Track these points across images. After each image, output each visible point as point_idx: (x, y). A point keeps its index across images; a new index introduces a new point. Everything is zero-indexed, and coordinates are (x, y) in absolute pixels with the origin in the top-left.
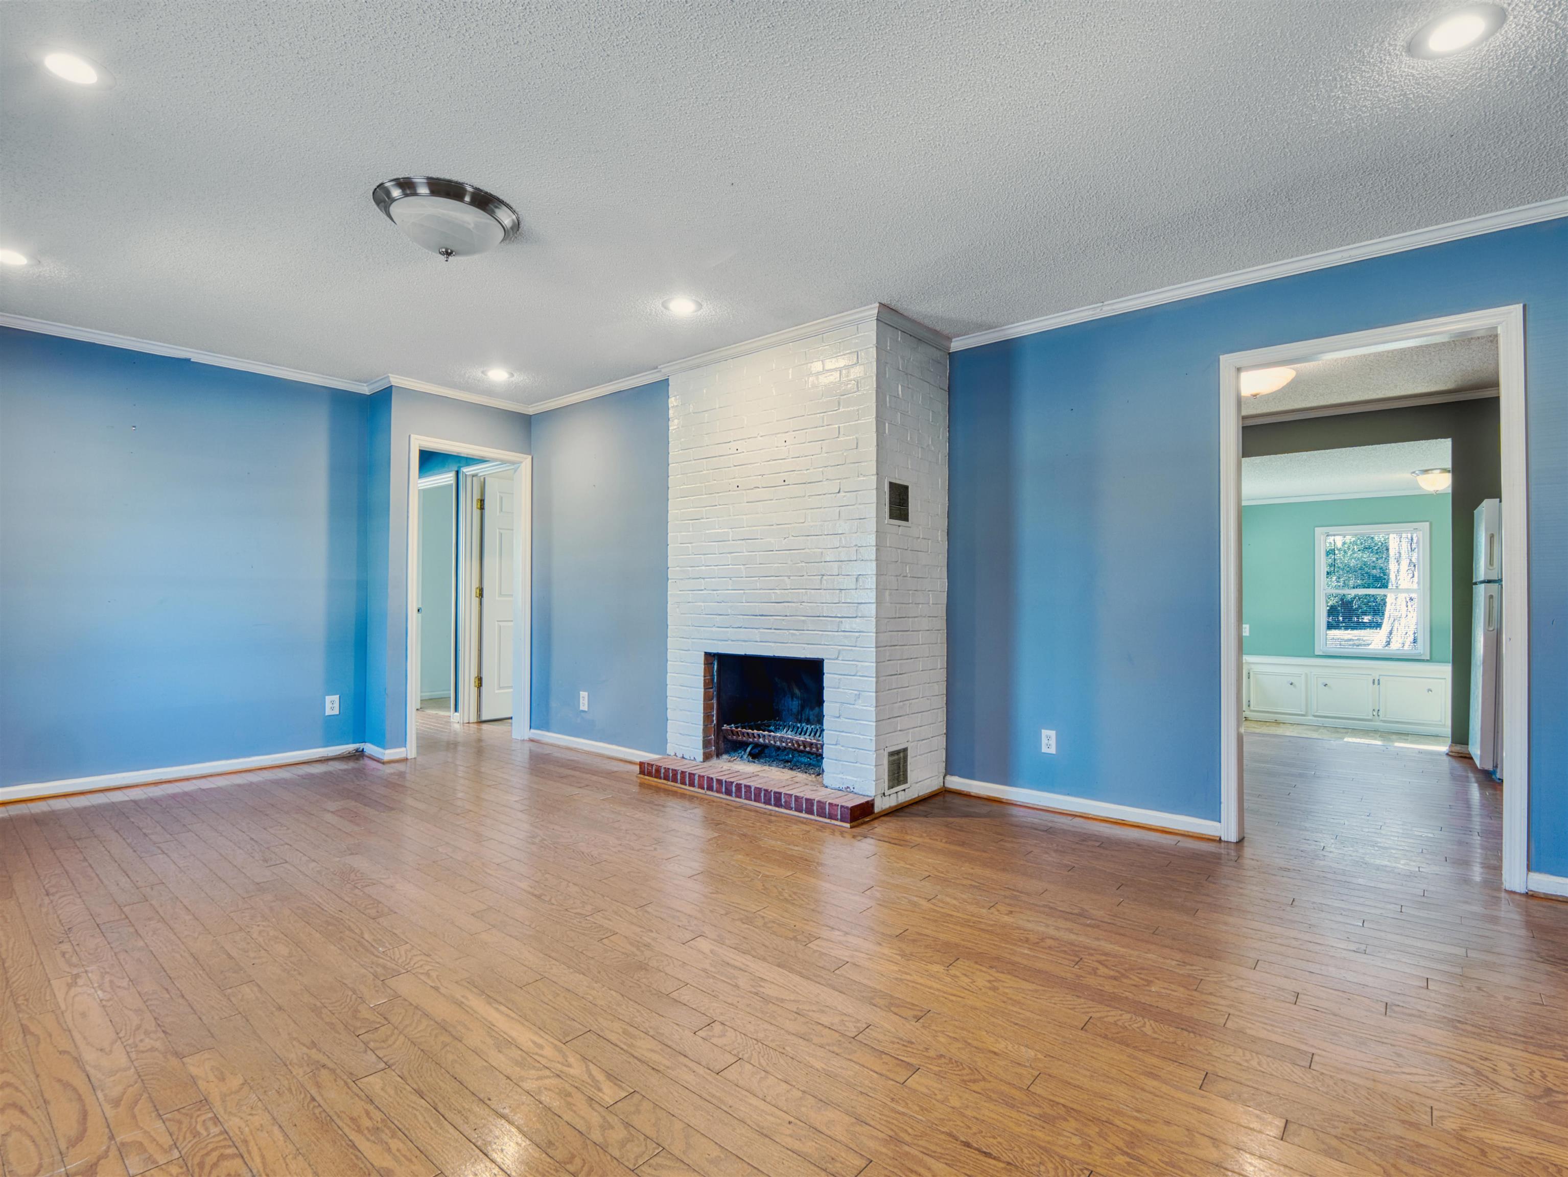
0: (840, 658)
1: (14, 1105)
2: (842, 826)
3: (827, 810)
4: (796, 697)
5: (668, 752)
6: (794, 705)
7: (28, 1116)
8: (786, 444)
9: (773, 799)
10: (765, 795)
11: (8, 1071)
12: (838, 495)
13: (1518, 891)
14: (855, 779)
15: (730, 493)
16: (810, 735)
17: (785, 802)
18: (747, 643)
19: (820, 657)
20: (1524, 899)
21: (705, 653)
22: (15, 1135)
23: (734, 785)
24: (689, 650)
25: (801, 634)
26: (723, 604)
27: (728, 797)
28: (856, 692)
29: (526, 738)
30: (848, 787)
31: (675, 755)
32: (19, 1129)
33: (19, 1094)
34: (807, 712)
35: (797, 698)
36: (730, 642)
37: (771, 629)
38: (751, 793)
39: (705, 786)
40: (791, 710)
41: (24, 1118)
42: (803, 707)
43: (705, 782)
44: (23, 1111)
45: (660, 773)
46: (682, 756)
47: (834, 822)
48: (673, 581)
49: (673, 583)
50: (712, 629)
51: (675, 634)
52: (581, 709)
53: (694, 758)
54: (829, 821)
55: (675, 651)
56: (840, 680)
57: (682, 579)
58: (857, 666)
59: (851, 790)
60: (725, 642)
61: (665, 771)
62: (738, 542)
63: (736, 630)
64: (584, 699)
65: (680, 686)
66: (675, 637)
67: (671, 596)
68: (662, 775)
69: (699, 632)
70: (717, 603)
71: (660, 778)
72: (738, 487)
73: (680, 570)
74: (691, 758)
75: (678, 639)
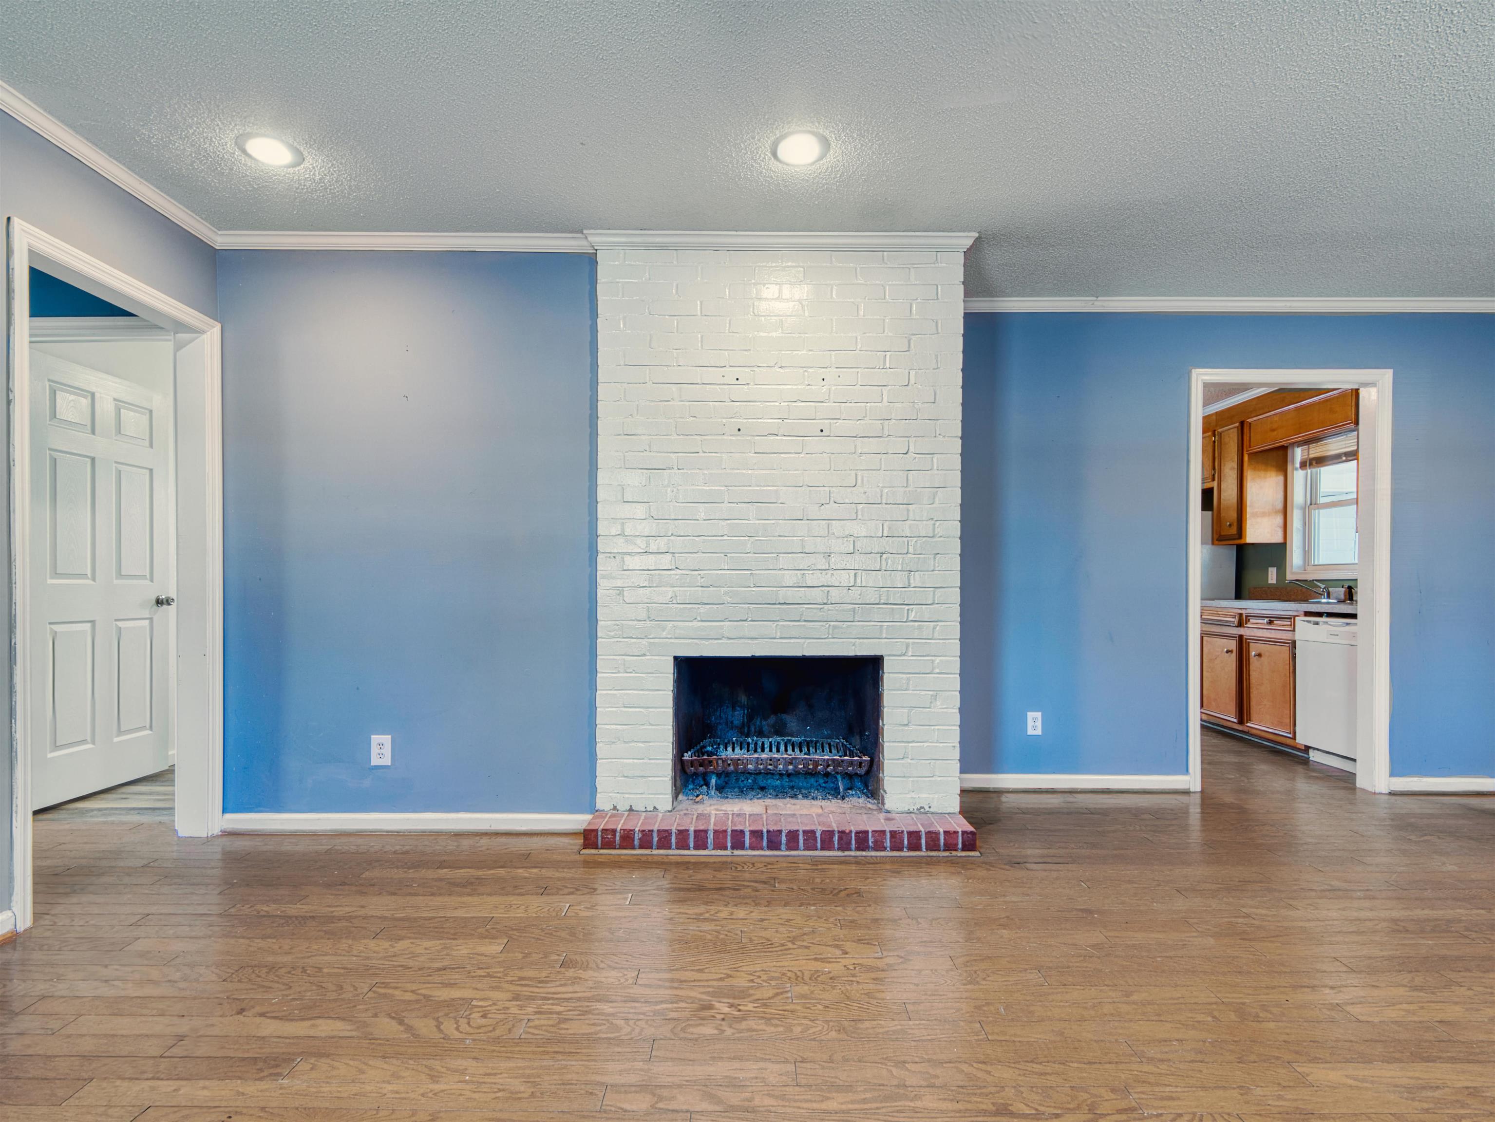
0: (910, 654)
2: (969, 856)
3: (942, 841)
4: (741, 707)
5: (599, 806)
6: (738, 716)
8: (824, 383)
9: (853, 842)
10: (840, 838)
12: (905, 456)
13: (1384, 792)
14: (931, 796)
15: (725, 437)
16: (786, 750)
17: (875, 842)
18: (756, 641)
19: (878, 653)
20: (1387, 797)
21: (676, 658)
23: (784, 834)
24: (644, 655)
25: (848, 627)
26: (711, 589)
27: (776, 852)
28: (931, 693)
29: (217, 831)
30: (922, 808)
31: (615, 808)
34: (758, 723)
35: (743, 707)
36: (724, 641)
39: (729, 845)
40: (732, 722)
42: (751, 718)
43: (729, 838)
45: (633, 841)
46: (628, 808)
47: (954, 853)
48: (609, 555)
49: (608, 559)
50: (690, 624)
51: (612, 634)
52: (373, 764)
53: (655, 808)
54: (947, 854)
55: (612, 657)
56: (908, 679)
57: (629, 554)
58: (933, 661)
59: (927, 809)
60: (716, 641)
61: (643, 835)
62: (740, 505)
63: (736, 623)
64: (381, 746)
65: (625, 707)
66: (613, 637)
67: (604, 577)
68: (636, 842)
69: (664, 629)
70: (701, 589)
71: (633, 848)
72: (739, 430)
73: (623, 541)
74: (648, 809)
75: (619, 640)
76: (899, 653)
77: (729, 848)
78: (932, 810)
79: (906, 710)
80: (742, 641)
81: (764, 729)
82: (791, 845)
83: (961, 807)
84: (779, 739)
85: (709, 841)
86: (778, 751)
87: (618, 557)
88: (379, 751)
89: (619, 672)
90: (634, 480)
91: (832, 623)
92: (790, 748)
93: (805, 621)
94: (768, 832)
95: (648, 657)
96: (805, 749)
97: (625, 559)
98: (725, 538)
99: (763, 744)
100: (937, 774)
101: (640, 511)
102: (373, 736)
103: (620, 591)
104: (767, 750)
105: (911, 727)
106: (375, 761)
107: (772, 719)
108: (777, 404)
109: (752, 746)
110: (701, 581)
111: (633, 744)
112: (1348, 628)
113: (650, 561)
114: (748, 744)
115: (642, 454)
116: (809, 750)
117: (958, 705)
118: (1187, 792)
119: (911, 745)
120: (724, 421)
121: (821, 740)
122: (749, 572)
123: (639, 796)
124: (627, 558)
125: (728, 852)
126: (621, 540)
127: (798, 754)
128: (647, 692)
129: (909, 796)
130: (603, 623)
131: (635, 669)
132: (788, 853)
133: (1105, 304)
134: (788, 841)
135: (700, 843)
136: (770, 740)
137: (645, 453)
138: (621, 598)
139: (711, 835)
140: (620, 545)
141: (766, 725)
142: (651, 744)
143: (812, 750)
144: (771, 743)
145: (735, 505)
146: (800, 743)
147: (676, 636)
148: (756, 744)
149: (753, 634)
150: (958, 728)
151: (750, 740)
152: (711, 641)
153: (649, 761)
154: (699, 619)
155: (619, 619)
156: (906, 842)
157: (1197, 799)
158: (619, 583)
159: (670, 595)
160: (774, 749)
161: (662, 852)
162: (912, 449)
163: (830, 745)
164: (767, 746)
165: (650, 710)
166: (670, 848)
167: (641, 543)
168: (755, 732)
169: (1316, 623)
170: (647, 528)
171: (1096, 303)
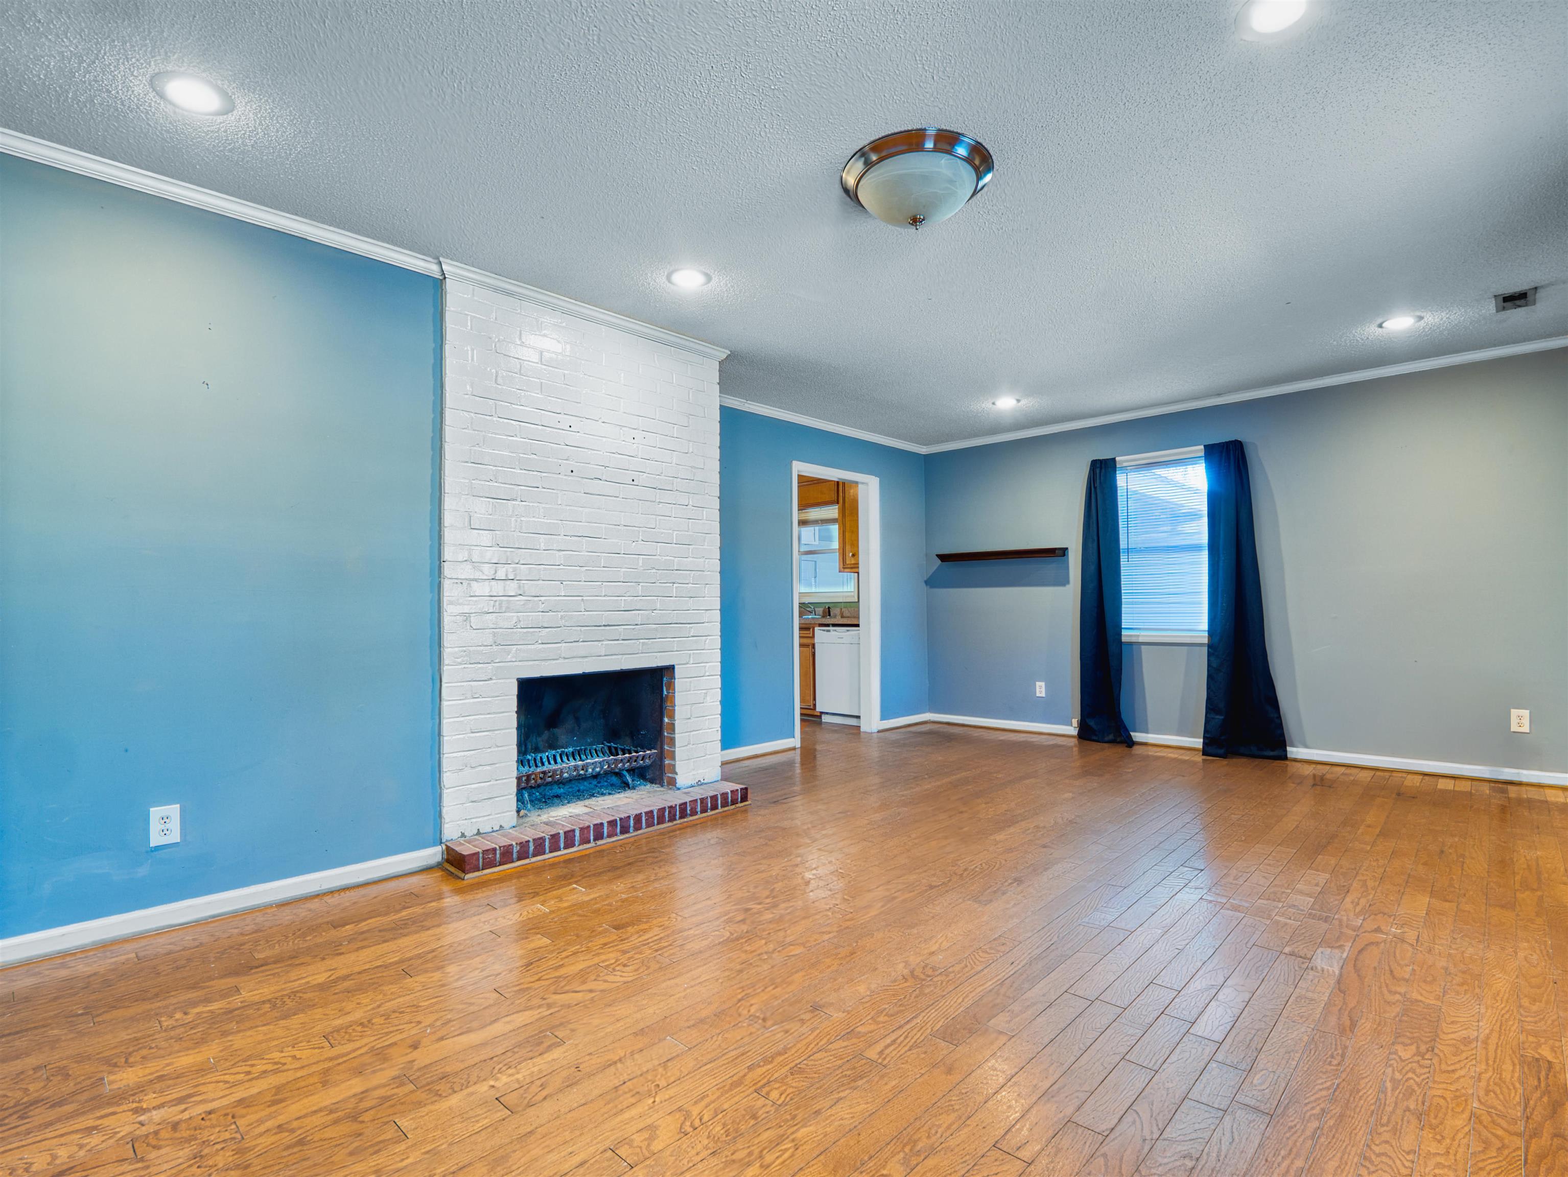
1: (1394, 977)
2: (750, 805)
3: (730, 798)
7: (1390, 968)
8: (634, 441)
10: (670, 812)
11: (1385, 1001)
12: (686, 507)
13: (879, 730)
14: (705, 771)
15: (560, 476)
17: (691, 810)
18: (586, 660)
20: (880, 733)
21: (519, 680)
22: (1402, 963)
24: (491, 679)
25: (652, 642)
26: (551, 613)
27: (627, 835)
28: (703, 691)
31: (463, 835)
32: (1399, 965)
33: (1387, 982)
36: (561, 661)
37: (618, 640)
38: (653, 818)
39: (592, 838)
41: (1393, 967)
43: (592, 832)
44: (1391, 971)
45: (512, 855)
46: (476, 832)
47: (737, 805)
48: (456, 581)
49: (455, 585)
50: (533, 647)
51: (459, 660)
52: (153, 844)
53: (501, 826)
54: (733, 807)
55: (459, 684)
56: (691, 682)
57: (476, 580)
58: (705, 666)
59: (702, 781)
60: (555, 662)
61: (521, 847)
62: (573, 538)
63: (571, 644)
64: (165, 820)
65: (472, 732)
66: (461, 664)
67: (451, 603)
68: (515, 856)
69: (509, 653)
70: (541, 613)
71: (512, 862)
72: (572, 471)
73: (471, 567)
74: (495, 829)
75: (466, 666)
76: (685, 662)
77: (592, 841)
78: (705, 782)
79: (689, 707)
80: (575, 660)
81: (539, 745)
82: (637, 826)
83: (722, 776)
84: (554, 752)
85: (576, 838)
86: (556, 762)
87: (465, 583)
88: (162, 827)
89: (466, 698)
90: (480, 508)
91: (641, 641)
92: (565, 759)
93: (623, 640)
94: (621, 819)
95: (494, 681)
96: (578, 757)
97: (472, 585)
98: (561, 567)
99: (541, 758)
100: (708, 753)
101: (486, 538)
102: (151, 809)
103: (467, 617)
104: (546, 763)
105: (693, 720)
106: (156, 839)
107: (546, 735)
108: (601, 453)
109: (532, 762)
110: (541, 607)
111: (480, 768)
112: (848, 633)
113: (498, 588)
114: (528, 761)
115: (487, 483)
116: (580, 758)
117: (720, 699)
118: (794, 749)
119: (692, 733)
120: (560, 461)
121: (589, 748)
122: (580, 598)
123: (486, 818)
124: (474, 584)
125: (592, 844)
126: (468, 566)
127: (572, 763)
128: (492, 716)
129: (691, 774)
130: (449, 650)
131: (482, 694)
132: (636, 833)
133: (750, 406)
134: (635, 824)
135: (569, 842)
136: (547, 754)
137: (491, 484)
138: (468, 624)
139: (577, 833)
140: (466, 572)
141: (541, 741)
142: (497, 765)
143: (583, 757)
144: (547, 756)
145: (569, 538)
146: (573, 752)
147: (520, 659)
148: (535, 760)
149: (583, 653)
150: (719, 716)
151: (529, 757)
152: (549, 662)
153: (495, 782)
154: (540, 642)
155: (467, 645)
156: (709, 805)
157: (798, 752)
158: (466, 609)
159: (515, 619)
160: (552, 762)
161: (539, 858)
162: (691, 503)
163: (596, 750)
164: (545, 760)
165: (496, 732)
166: (544, 853)
167: (488, 570)
168: (532, 749)
169: (829, 631)
170: (492, 554)
171: (746, 405)
